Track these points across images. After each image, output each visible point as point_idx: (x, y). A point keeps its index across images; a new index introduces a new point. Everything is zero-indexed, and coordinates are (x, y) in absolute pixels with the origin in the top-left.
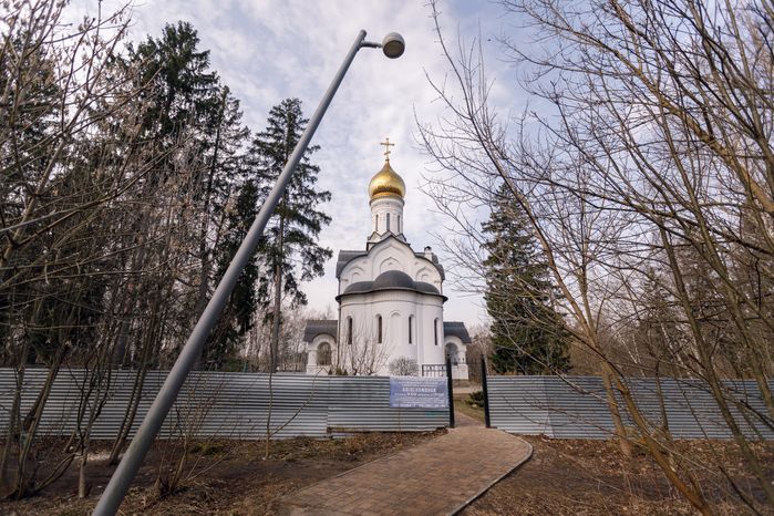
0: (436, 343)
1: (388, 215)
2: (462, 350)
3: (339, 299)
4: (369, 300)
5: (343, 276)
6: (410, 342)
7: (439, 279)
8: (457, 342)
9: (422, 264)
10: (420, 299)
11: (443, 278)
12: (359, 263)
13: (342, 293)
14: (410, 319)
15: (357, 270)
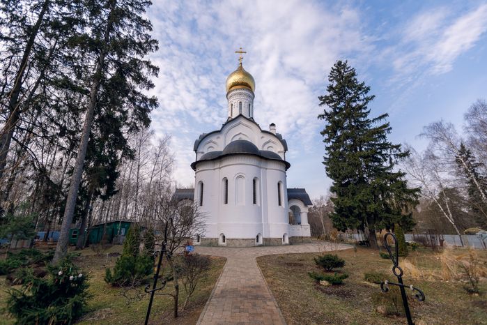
0: (280, 204)
1: (241, 103)
2: (304, 211)
3: (194, 166)
4: (217, 166)
5: (200, 150)
6: (255, 202)
7: (282, 149)
8: (300, 204)
9: (267, 138)
10: (263, 164)
11: (286, 149)
12: (214, 138)
13: (198, 160)
14: (254, 181)
15: (211, 144)
